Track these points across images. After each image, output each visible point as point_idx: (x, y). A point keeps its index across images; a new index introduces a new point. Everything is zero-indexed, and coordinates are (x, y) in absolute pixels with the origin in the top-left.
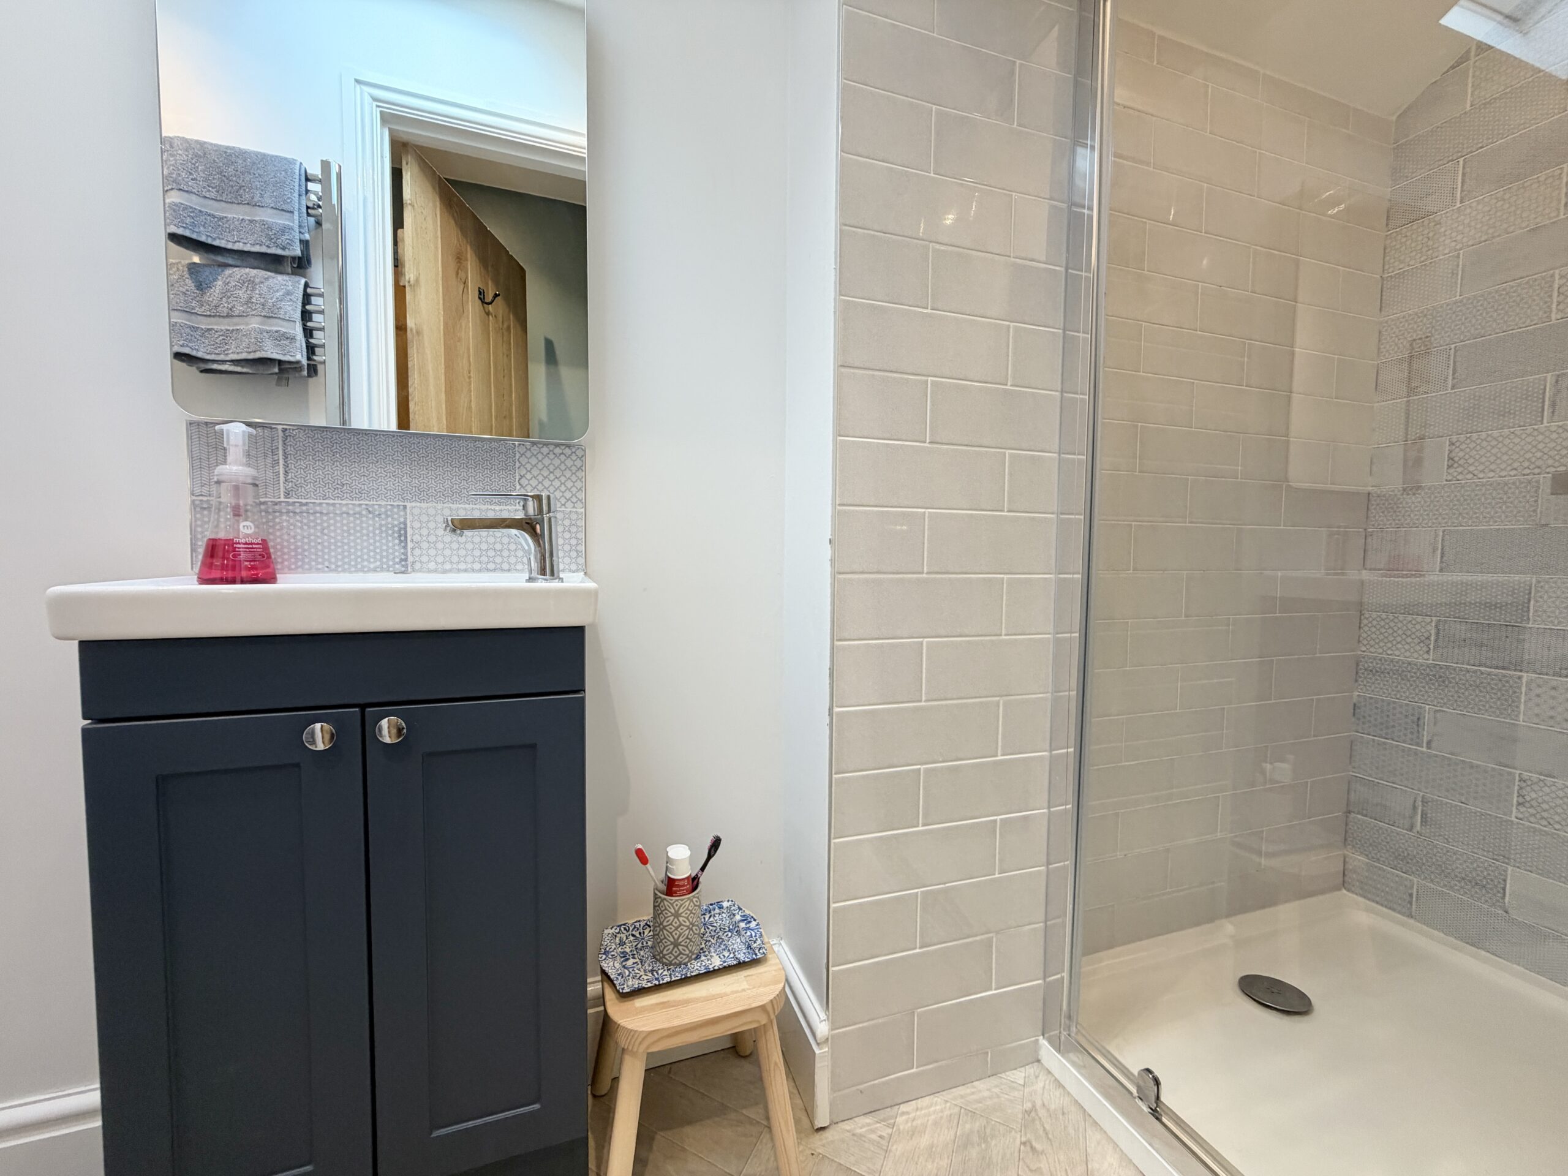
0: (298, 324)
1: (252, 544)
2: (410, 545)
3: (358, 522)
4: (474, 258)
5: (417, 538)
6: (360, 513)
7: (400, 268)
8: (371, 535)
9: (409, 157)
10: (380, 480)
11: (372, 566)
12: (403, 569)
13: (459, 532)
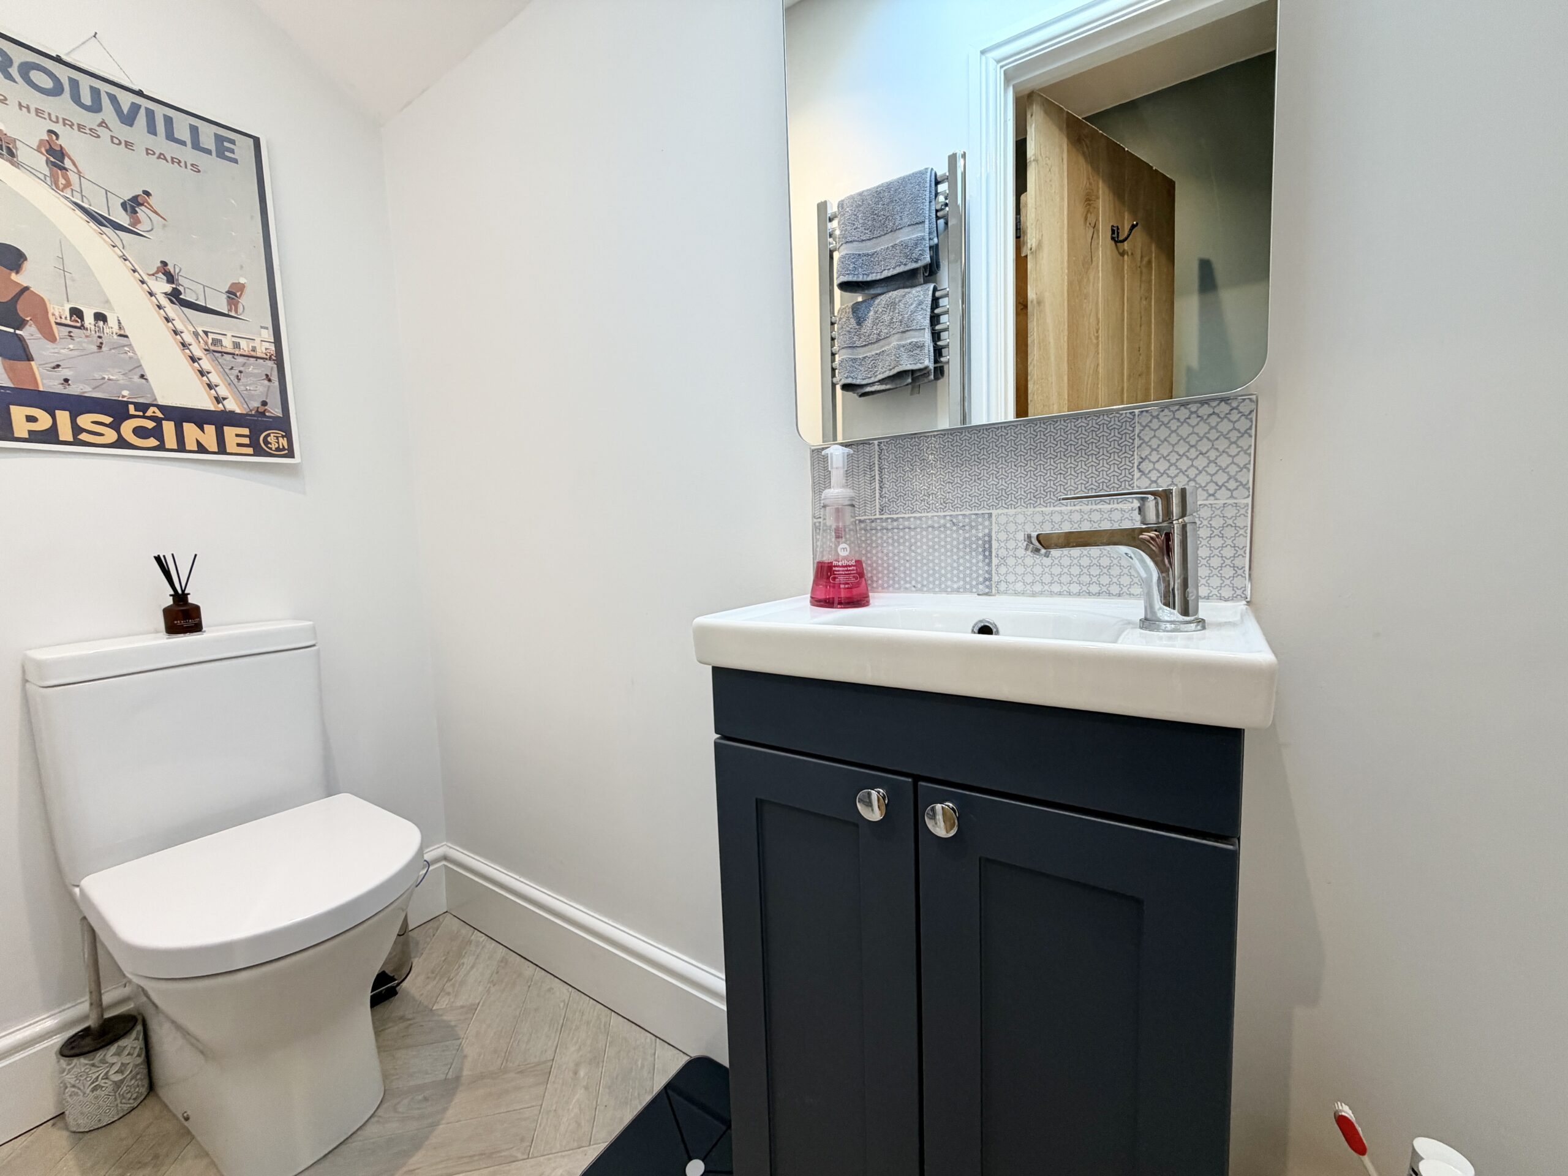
0: (927, 330)
1: (846, 566)
2: (995, 561)
3: (943, 536)
4: (1107, 191)
5: (1003, 552)
6: (944, 526)
7: (1022, 239)
8: (955, 550)
9: (1034, 107)
10: (964, 487)
11: (955, 586)
12: (987, 590)
13: (1043, 551)
